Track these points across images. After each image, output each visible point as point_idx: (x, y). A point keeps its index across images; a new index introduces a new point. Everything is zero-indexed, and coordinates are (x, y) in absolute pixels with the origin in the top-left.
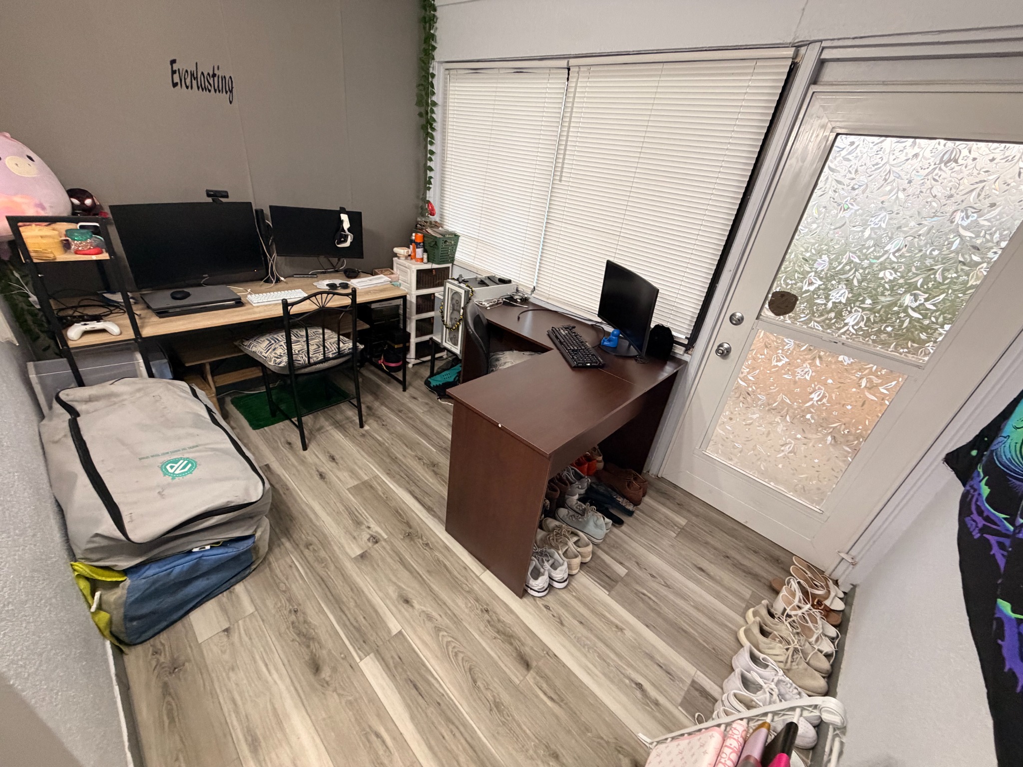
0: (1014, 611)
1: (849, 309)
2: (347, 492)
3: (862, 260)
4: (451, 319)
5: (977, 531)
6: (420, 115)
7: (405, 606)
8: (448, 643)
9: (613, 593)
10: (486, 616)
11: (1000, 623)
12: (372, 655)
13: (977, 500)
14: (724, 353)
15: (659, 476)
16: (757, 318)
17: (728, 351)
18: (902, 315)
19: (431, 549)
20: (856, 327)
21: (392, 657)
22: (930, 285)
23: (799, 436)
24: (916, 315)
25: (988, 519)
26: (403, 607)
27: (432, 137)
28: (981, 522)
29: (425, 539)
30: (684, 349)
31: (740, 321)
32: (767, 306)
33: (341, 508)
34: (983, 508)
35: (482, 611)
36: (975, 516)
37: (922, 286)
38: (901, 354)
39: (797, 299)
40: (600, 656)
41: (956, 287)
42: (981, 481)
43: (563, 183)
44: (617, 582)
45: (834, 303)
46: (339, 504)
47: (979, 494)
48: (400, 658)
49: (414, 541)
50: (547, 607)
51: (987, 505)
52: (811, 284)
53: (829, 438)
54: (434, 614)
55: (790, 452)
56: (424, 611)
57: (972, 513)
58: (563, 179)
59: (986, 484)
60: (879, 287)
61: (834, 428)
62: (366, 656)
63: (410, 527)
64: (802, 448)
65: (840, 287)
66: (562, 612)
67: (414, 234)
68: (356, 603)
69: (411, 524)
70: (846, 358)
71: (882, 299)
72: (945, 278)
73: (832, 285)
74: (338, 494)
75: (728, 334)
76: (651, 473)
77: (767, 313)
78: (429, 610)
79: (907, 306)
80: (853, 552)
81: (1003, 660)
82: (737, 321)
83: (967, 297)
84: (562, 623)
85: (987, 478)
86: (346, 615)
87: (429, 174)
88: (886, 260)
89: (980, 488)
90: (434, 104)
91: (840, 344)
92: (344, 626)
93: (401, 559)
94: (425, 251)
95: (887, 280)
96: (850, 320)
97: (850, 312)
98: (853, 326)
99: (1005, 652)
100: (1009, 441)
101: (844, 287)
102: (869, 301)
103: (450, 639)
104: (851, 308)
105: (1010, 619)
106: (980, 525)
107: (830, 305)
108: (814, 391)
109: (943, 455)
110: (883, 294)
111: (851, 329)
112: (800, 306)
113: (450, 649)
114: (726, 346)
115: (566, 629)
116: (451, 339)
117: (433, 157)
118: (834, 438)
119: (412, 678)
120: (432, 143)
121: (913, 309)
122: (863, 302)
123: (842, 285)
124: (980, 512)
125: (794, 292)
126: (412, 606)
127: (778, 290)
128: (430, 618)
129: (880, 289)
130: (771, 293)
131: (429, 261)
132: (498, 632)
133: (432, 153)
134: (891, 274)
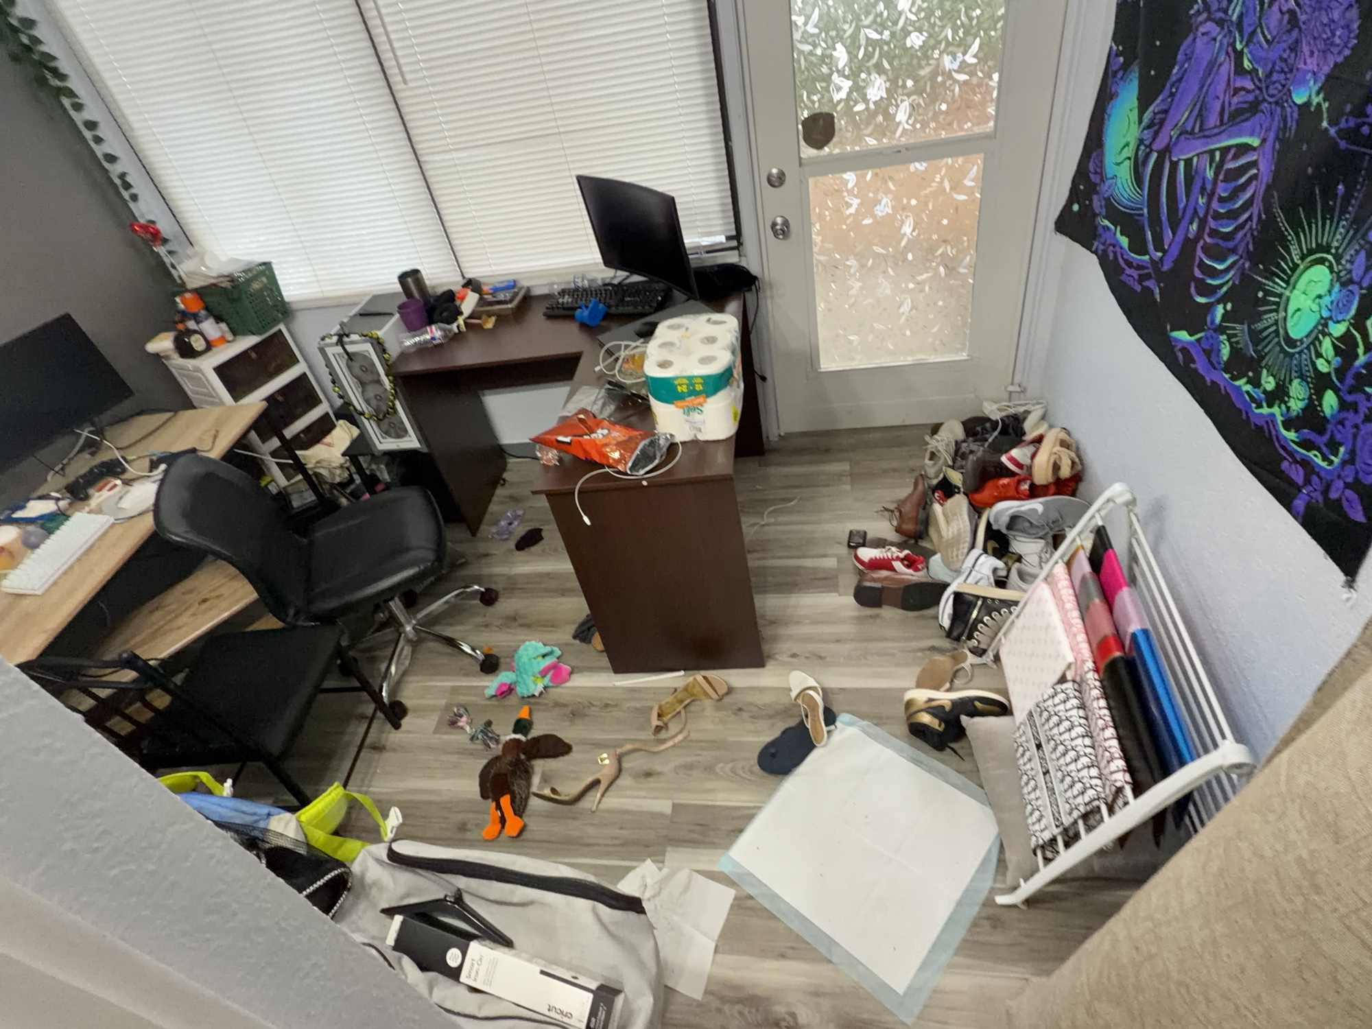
0: (1191, 335)
1: (894, 102)
2: (437, 736)
3: (881, 34)
4: (367, 402)
5: (1136, 283)
6: (15, 58)
7: (651, 779)
8: (733, 770)
9: (841, 589)
10: (745, 715)
11: (1184, 350)
12: (669, 849)
13: (1122, 255)
14: (782, 231)
15: (782, 434)
16: (800, 165)
17: (786, 223)
18: (949, 83)
19: (616, 706)
20: (910, 122)
21: (691, 831)
22: (961, 34)
23: (911, 286)
24: (962, 77)
25: (1139, 267)
26: (652, 783)
27: (71, 94)
28: (1135, 274)
29: (598, 703)
30: (736, 252)
31: (781, 178)
32: (802, 142)
33: (454, 758)
34: (1131, 260)
35: (736, 714)
36: (1128, 271)
37: (953, 38)
38: (966, 130)
39: (832, 117)
40: (879, 655)
41: (985, 26)
42: (1115, 234)
43: (411, 84)
44: (836, 577)
45: (875, 103)
46: (444, 758)
47: (1121, 248)
48: (701, 825)
49: (586, 715)
50: (794, 656)
51: (1132, 255)
52: (839, 89)
53: (942, 269)
54: (689, 759)
55: (911, 310)
56: (676, 767)
57: (1124, 269)
58: (408, 77)
59: (1122, 234)
60: (912, 59)
61: (941, 255)
62: (664, 855)
63: (565, 705)
64: (921, 298)
65: (872, 78)
66: (811, 647)
67: (178, 300)
68: (593, 825)
69: (562, 701)
70: (917, 165)
71: (922, 73)
72: (970, 19)
73: (864, 80)
74: (430, 748)
75: (775, 205)
76: (771, 439)
77: (808, 152)
78: (681, 761)
79: (950, 70)
80: (1017, 379)
81: (1203, 377)
82: (777, 181)
83: (999, 32)
84: (821, 658)
85: (1119, 228)
86: (598, 845)
87: (115, 170)
88: (905, 22)
89: (1117, 241)
90: (29, 23)
91: (904, 151)
92: (608, 855)
93: (594, 744)
94: (219, 319)
95: (917, 48)
96: (902, 116)
97: (897, 106)
98: (907, 122)
99: (1201, 371)
100: (1119, 180)
101: (877, 76)
102: (910, 83)
103: (730, 765)
104: (896, 100)
105: (1191, 343)
106: (1136, 277)
107: (872, 106)
108: (903, 222)
109: (1052, 226)
110: (921, 67)
111: (907, 127)
112: (840, 123)
113: (740, 772)
114: (779, 220)
115: (828, 659)
116: (387, 433)
117: (100, 133)
118: (946, 266)
119: (730, 828)
120: (78, 107)
121: (957, 71)
122: (904, 86)
123: (874, 76)
124: (1129, 264)
125: (826, 109)
126: (659, 774)
127: (806, 116)
128: (690, 767)
129: (915, 62)
130: (800, 122)
131: (235, 333)
132: (770, 717)
133: (92, 125)
134: (918, 37)
